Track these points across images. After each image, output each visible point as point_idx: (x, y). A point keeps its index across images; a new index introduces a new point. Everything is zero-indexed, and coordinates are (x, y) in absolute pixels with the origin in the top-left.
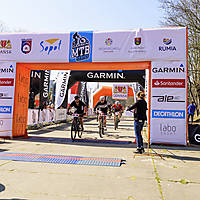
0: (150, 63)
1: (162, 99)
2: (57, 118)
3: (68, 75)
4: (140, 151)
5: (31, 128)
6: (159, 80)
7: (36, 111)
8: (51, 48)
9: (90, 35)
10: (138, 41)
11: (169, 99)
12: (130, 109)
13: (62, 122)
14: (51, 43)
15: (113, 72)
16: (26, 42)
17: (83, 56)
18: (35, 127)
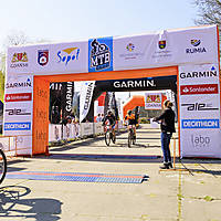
0: (177, 67)
1: (192, 107)
2: (83, 133)
3: (93, 86)
4: (167, 166)
5: (54, 144)
6: (188, 87)
7: (59, 126)
8: (69, 58)
9: (110, 41)
10: (163, 44)
11: (200, 107)
12: (157, 120)
13: (89, 137)
14: (69, 53)
15: (142, 80)
16: (43, 54)
17: (103, 65)
18: (59, 144)
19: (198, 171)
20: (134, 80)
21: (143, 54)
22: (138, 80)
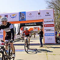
0: (43, 20)
1: (47, 30)
2: (17, 38)
11: (49, 30)
17: (23, 19)
19: (50, 47)
20: (31, 23)
21: (34, 16)
22: (32, 23)
